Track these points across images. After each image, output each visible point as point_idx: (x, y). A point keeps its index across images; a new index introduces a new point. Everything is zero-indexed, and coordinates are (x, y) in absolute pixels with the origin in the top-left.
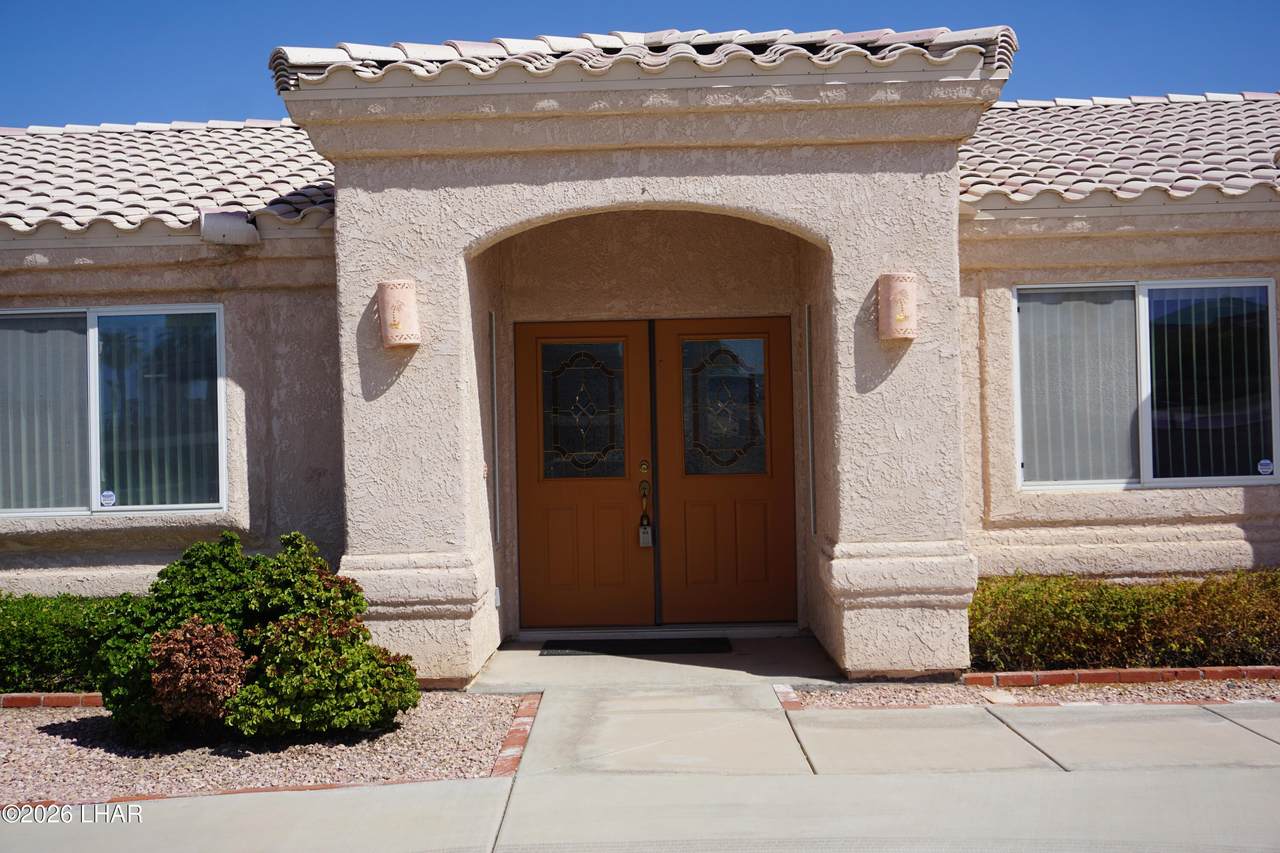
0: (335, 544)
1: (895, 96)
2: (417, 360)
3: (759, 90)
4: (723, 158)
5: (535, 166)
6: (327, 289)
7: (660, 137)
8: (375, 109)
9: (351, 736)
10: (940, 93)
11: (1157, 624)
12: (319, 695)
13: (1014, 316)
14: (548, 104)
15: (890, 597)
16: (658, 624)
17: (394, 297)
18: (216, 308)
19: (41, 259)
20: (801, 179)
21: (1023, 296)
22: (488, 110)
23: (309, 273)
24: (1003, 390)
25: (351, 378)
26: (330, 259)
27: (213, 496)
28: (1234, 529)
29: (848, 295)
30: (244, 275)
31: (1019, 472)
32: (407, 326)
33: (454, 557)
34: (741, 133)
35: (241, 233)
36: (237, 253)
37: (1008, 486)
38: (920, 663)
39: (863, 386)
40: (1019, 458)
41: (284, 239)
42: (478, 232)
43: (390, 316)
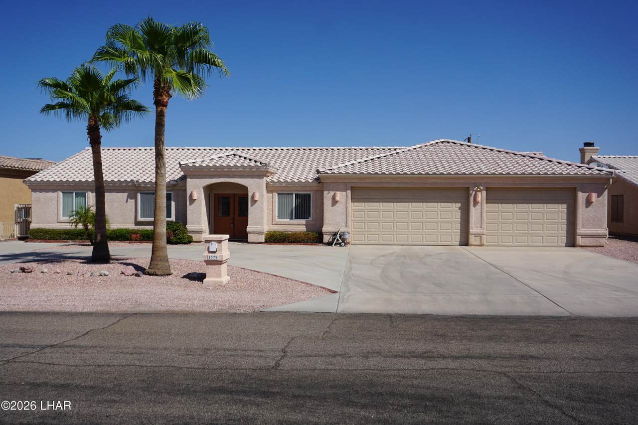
0: (185, 223)
1: (255, 170)
2: (196, 201)
3: (238, 169)
4: (234, 176)
5: (212, 177)
6: (186, 190)
7: (227, 173)
8: (192, 170)
9: (185, 243)
10: (261, 170)
11: (288, 237)
12: (181, 239)
13: (277, 197)
14: (213, 170)
15: (254, 233)
16: (234, 238)
17: (193, 193)
18: (172, 193)
19: (149, 186)
20: (244, 179)
21: (278, 194)
22: (205, 170)
23: (183, 188)
24: (275, 207)
25: (188, 203)
26: (186, 186)
27: (171, 217)
28: (304, 226)
29: (250, 195)
30: (175, 188)
31: (277, 218)
32: (195, 197)
33: (200, 226)
34: (237, 173)
35: (174, 183)
36: (174, 185)
37: (275, 219)
38: (258, 241)
39: (251, 206)
40: (277, 215)
41: (180, 183)
42: (204, 185)
43: (193, 195)
